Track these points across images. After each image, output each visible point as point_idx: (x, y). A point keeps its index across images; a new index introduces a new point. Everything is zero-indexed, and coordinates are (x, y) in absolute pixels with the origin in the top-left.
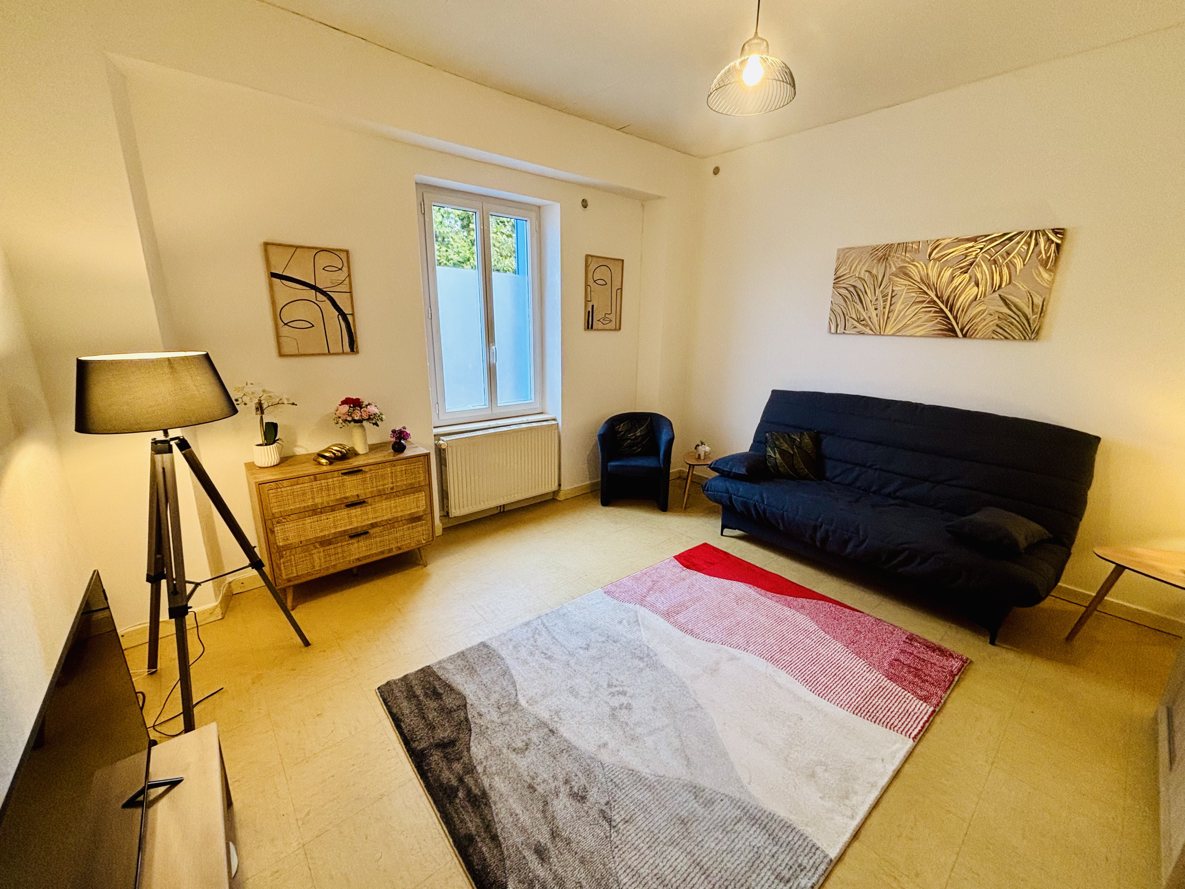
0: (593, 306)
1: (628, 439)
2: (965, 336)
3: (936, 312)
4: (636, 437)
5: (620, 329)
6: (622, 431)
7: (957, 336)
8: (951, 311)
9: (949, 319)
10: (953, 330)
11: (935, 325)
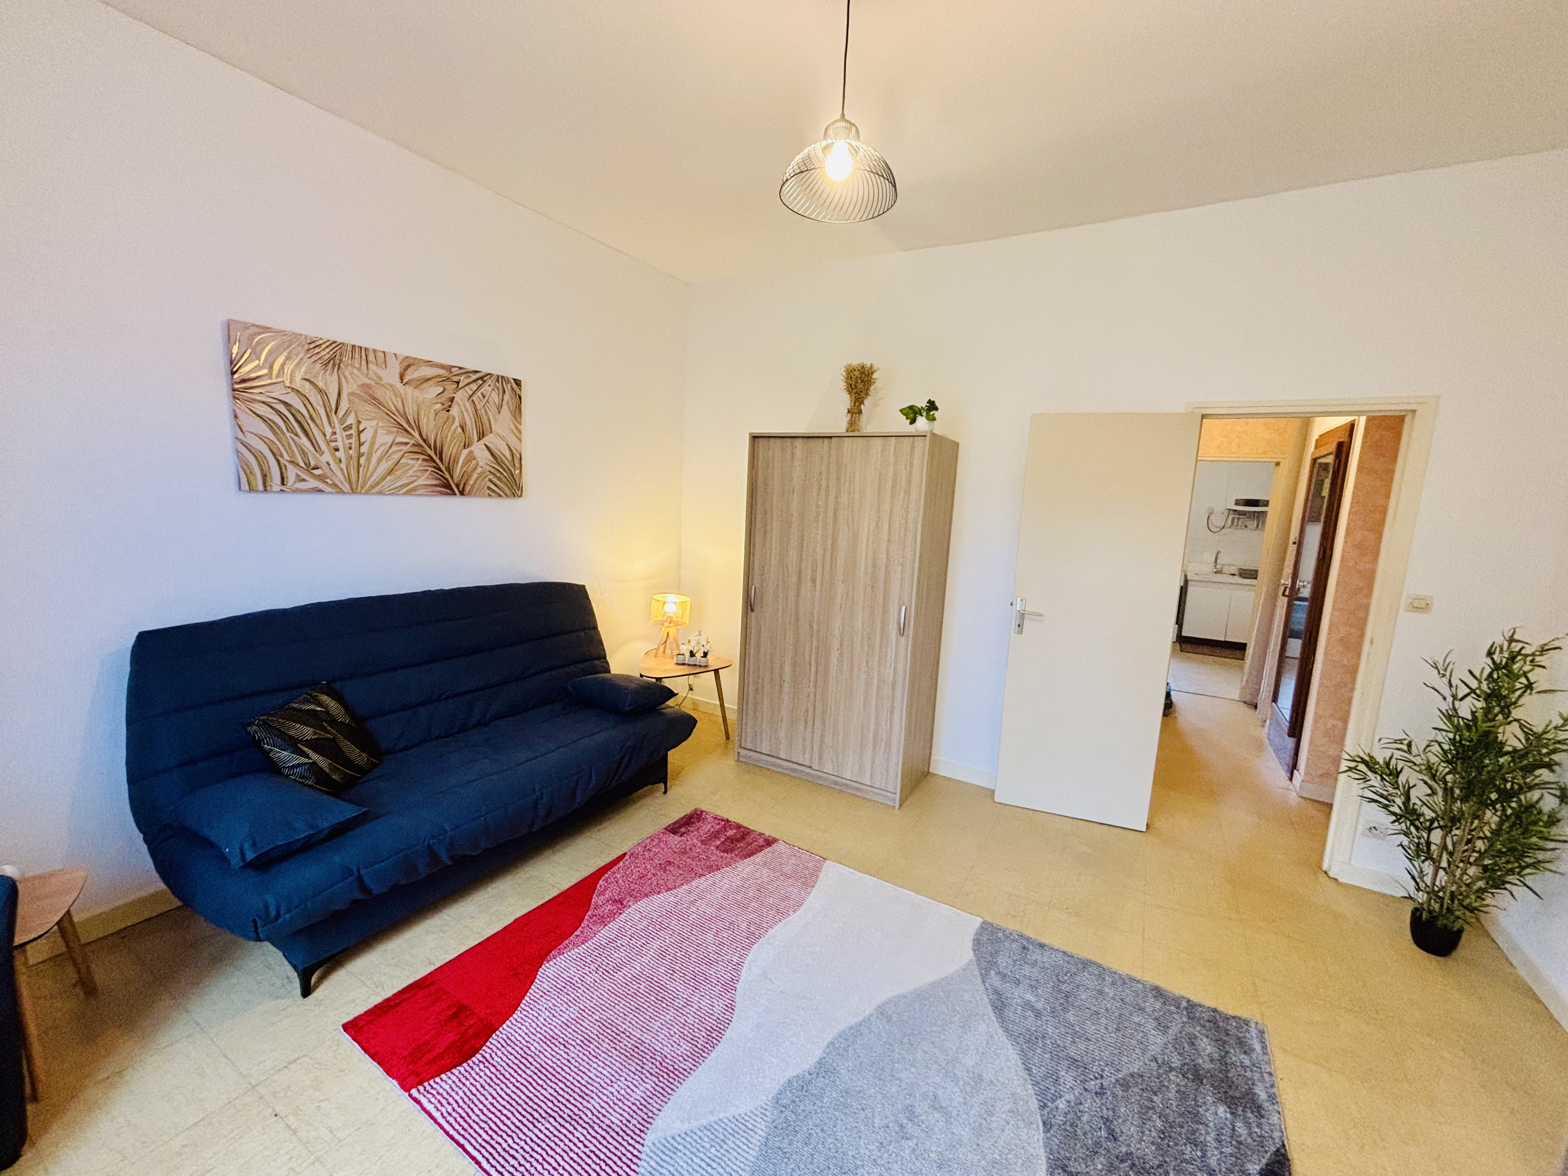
2: (462, 493)
8: (441, 459)
9: (442, 471)
10: (448, 486)
11: (426, 479)
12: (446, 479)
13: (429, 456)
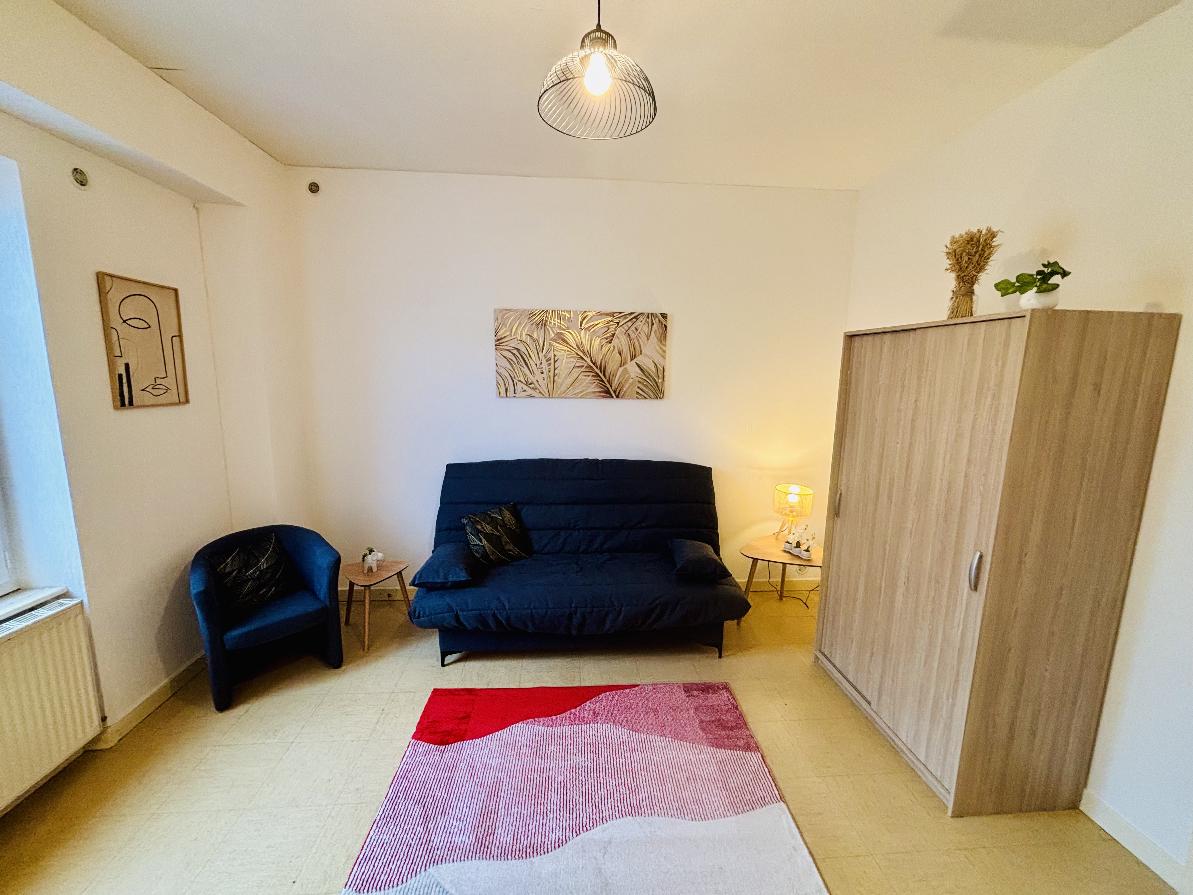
0: (127, 366)
1: (248, 580)
2: (618, 397)
3: (593, 376)
4: (261, 571)
5: (187, 401)
6: (233, 571)
7: (612, 397)
8: (604, 375)
9: (604, 383)
10: (608, 392)
11: (594, 388)
12: (607, 388)
13: (597, 373)
